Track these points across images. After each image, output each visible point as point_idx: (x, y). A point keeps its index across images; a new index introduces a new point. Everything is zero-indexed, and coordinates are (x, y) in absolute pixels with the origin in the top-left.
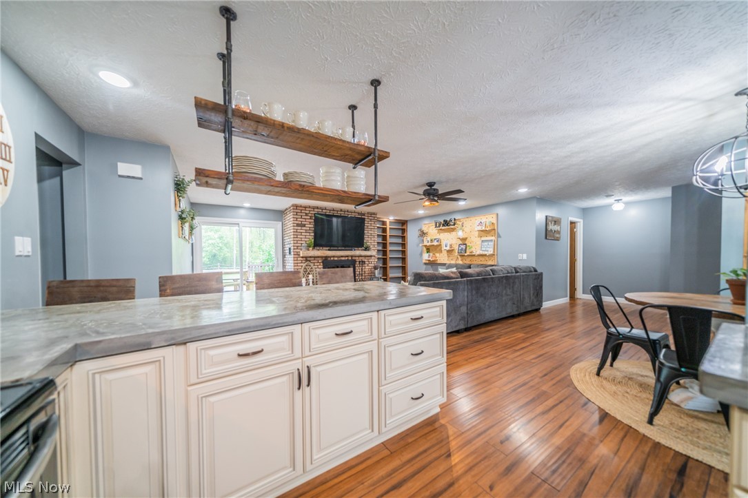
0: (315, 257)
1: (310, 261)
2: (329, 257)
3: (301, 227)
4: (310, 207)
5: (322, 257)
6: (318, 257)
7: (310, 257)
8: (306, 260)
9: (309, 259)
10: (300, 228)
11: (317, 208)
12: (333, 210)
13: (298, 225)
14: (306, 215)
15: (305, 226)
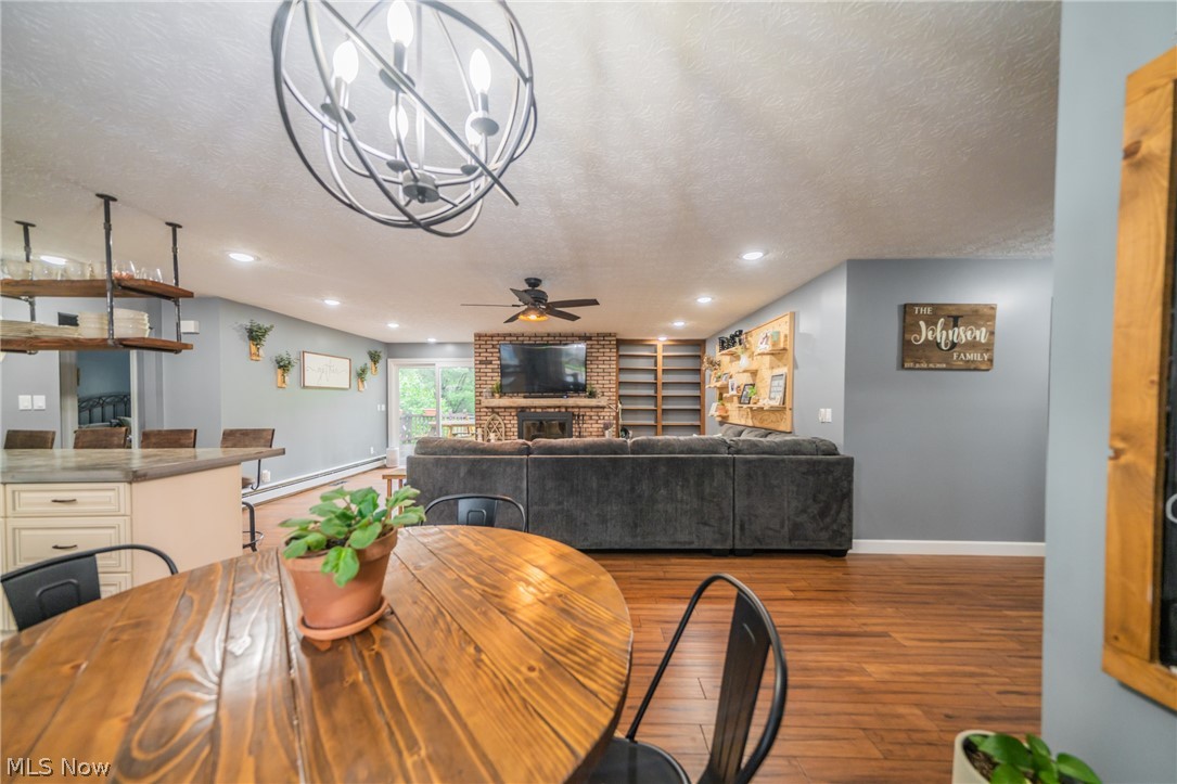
0: (505, 408)
1: (498, 413)
2: (527, 407)
3: (486, 364)
4: (498, 335)
5: (516, 408)
6: (511, 407)
7: (499, 408)
8: (493, 412)
9: (497, 410)
10: (484, 366)
11: (510, 335)
12: (536, 336)
13: (481, 362)
14: (494, 346)
15: (491, 363)
